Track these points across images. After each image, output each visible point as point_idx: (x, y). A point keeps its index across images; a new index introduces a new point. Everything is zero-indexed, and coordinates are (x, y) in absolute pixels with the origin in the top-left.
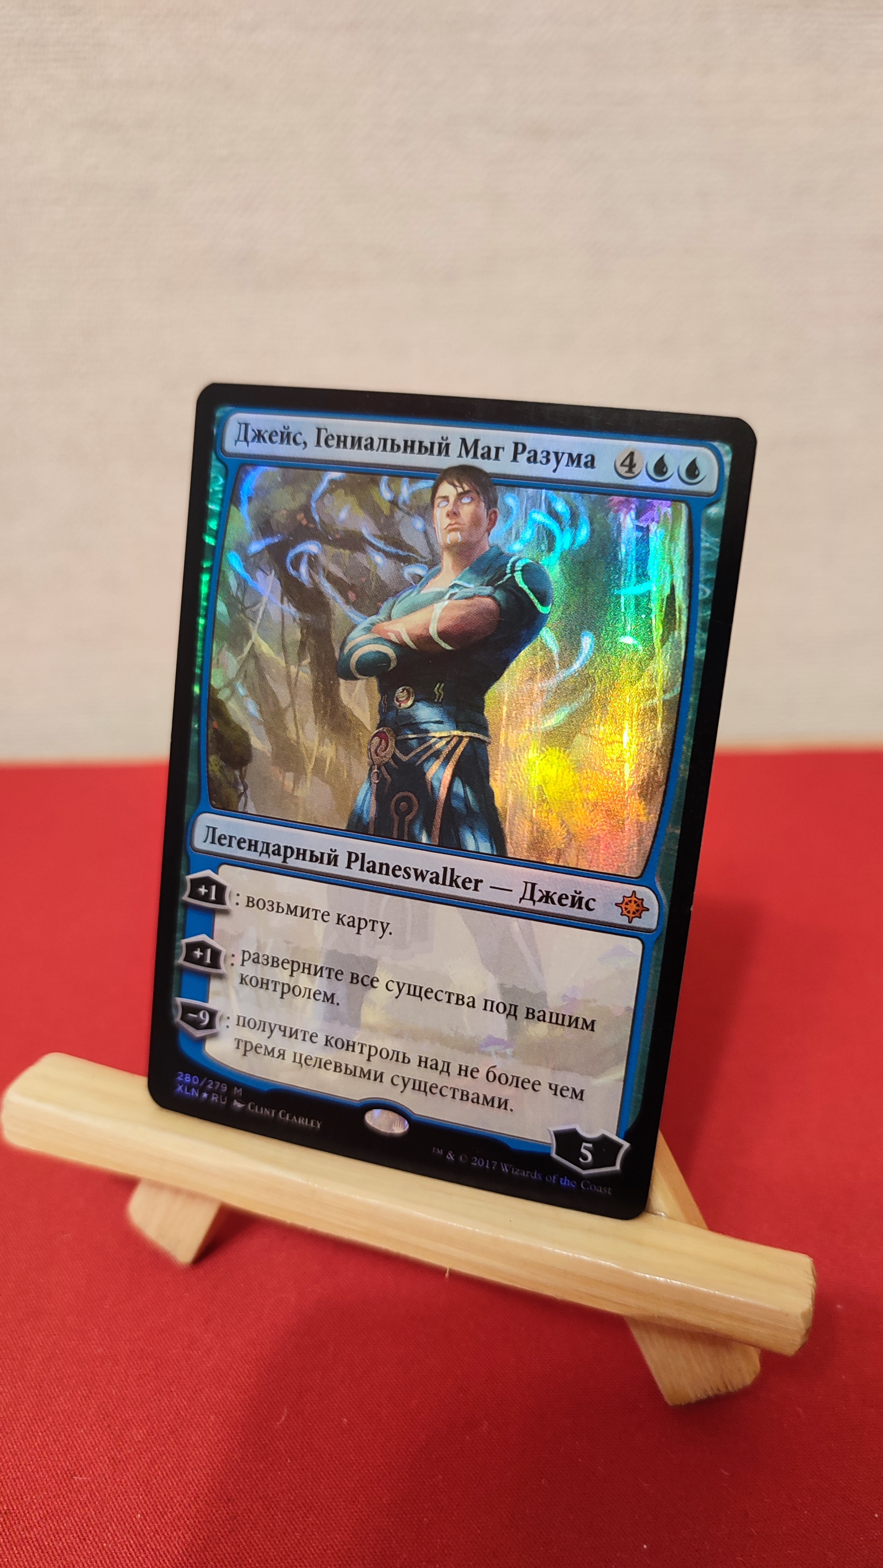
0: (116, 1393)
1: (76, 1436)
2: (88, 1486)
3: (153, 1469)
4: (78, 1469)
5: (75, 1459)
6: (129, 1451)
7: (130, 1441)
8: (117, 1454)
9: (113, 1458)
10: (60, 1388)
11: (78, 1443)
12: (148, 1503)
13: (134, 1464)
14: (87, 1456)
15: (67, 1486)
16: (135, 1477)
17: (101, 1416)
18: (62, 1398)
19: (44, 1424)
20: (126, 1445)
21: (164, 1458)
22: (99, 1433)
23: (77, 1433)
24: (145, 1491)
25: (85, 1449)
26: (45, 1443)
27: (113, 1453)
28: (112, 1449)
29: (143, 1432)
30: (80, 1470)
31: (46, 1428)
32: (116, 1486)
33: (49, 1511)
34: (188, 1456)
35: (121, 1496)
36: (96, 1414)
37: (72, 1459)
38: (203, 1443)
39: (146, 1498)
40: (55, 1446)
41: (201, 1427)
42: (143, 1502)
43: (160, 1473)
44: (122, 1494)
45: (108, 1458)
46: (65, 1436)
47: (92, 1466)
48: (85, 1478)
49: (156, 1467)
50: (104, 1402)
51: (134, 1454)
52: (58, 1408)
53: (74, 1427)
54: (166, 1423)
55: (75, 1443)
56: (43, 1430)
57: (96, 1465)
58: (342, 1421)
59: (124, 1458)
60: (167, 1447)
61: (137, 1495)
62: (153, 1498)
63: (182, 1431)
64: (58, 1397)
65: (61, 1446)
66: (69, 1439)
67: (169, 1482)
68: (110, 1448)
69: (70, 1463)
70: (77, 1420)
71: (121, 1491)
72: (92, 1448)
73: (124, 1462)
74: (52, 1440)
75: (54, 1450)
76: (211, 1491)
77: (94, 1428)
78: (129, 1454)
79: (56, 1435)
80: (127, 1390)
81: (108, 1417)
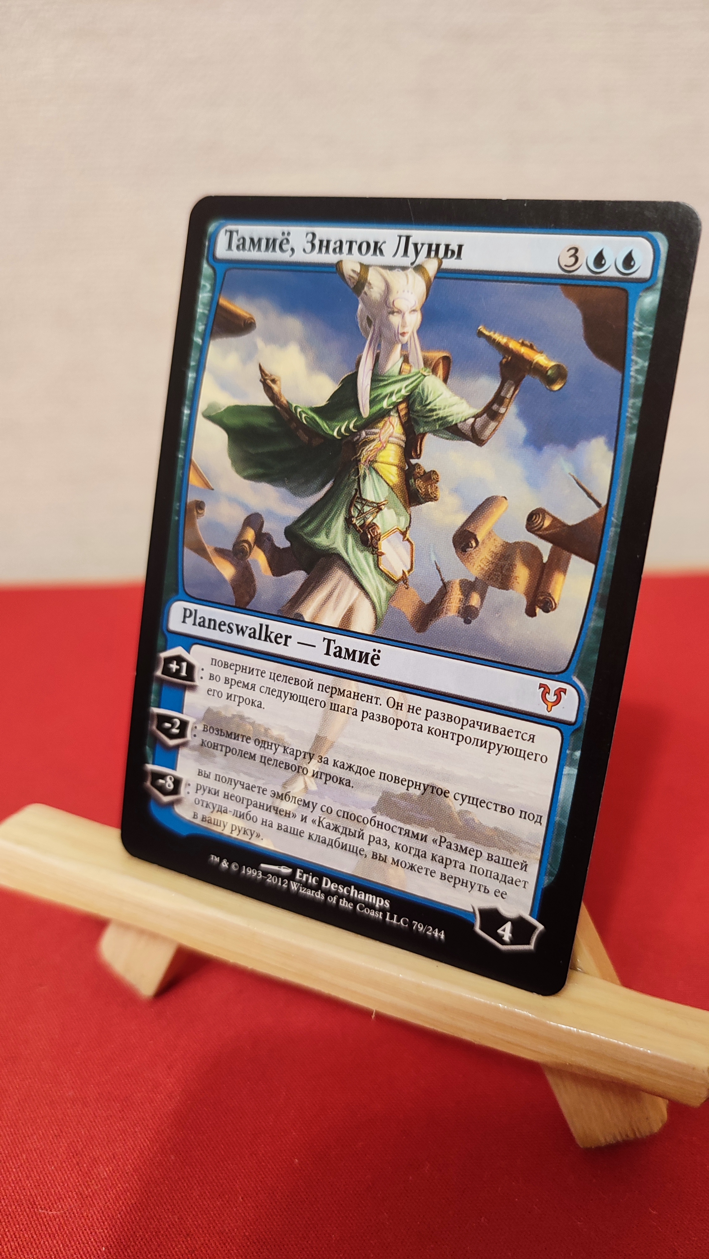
0: (85, 1132)
1: (47, 1172)
2: (57, 1220)
3: (118, 1205)
4: (48, 1204)
5: (45, 1194)
6: (96, 1188)
7: (97, 1177)
8: (85, 1189)
9: (81, 1194)
10: (34, 1128)
11: (49, 1179)
12: (112, 1236)
13: (100, 1199)
14: (57, 1191)
15: (38, 1219)
16: (101, 1212)
17: (71, 1154)
18: (35, 1137)
19: (18, 1161)
20: (93, 1181)
21: (128, 1194)
22: (69, 1170)
23: (48, 1170)
24: (109, 1226)
25: (56, 1185)
26: (18, 1179)
27: (81, 1189)
28: (80, 1185)
29: (109, 1170)
30: (50, 1204)
31: (19, 1164)
32: (83, 1221)
33: (20, 1243)
34: (150, 1192)
35: (87, 1229)
36: (66, 1152)
37: (43, 1194)
38: (164, 1180)
39: (110, 1232)
40: (27, 1182)
41: (163, 1165)
42: (108, 1235)
43: (124, 1208)
44: (89, 1227)
45: (77, 1194)
46: (38, 1173)
47: (61, 1200)
48: (55, 1213)
49: (121, 1202)
50: (74, 1141)
51: (100, 1190)
52: (31, 1146)
53: (45, 1164)
54: (130, 1161)
55: (46, 1179)
56: (17, 1167)
57: (65, 1200)
58: (293, 1162)
59: (91, 1194)
60: (131, 1185)
61: (102, 1229)
62: (117, 1232)
63: (145, 1169)
64: (32, 1135)
65: (34, 1182)
66: (41, 1176)
67: (132, 1217)
68: (78, 1184)
69: (41, 1198)
70: (48, 1157)
71: (87, 1225)
72: (61, 1184)
73: (91, 1197)
74: (25, 1175)
75: (27, 1185)
76: (171, 1226)
77: (64, 1165)
78: (96, 1190)
79: (28, 1171)
80: (95, 1129)
81: (77, 1155)
